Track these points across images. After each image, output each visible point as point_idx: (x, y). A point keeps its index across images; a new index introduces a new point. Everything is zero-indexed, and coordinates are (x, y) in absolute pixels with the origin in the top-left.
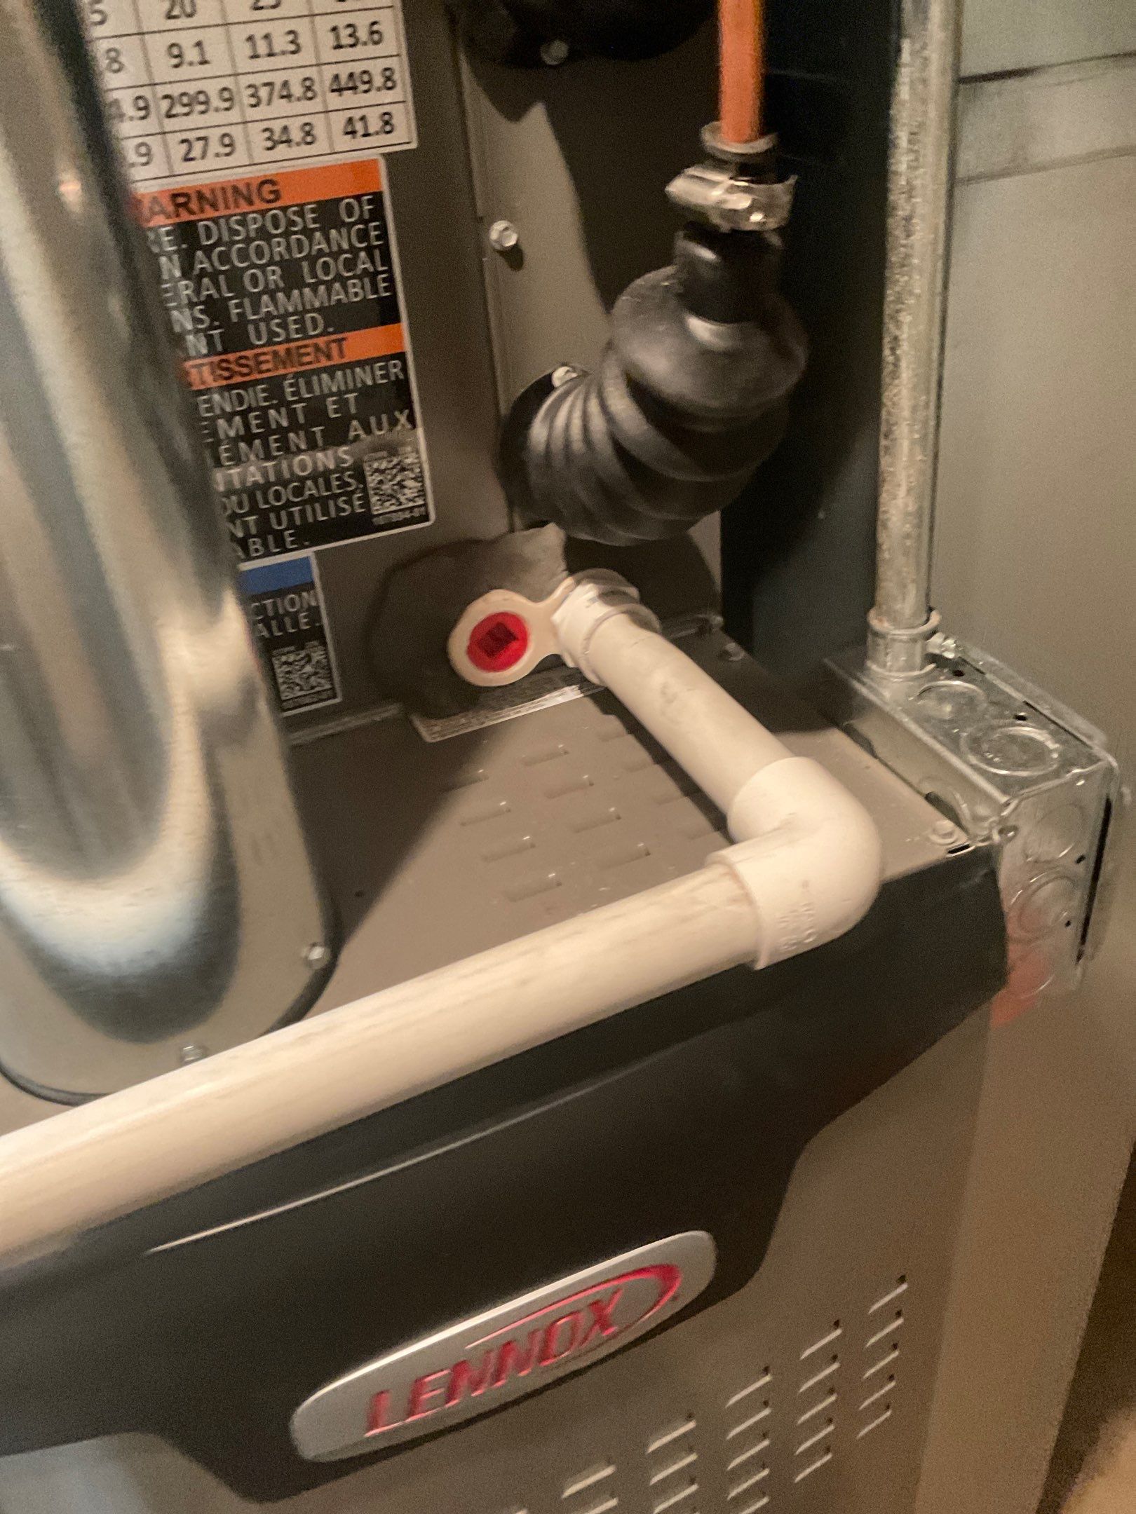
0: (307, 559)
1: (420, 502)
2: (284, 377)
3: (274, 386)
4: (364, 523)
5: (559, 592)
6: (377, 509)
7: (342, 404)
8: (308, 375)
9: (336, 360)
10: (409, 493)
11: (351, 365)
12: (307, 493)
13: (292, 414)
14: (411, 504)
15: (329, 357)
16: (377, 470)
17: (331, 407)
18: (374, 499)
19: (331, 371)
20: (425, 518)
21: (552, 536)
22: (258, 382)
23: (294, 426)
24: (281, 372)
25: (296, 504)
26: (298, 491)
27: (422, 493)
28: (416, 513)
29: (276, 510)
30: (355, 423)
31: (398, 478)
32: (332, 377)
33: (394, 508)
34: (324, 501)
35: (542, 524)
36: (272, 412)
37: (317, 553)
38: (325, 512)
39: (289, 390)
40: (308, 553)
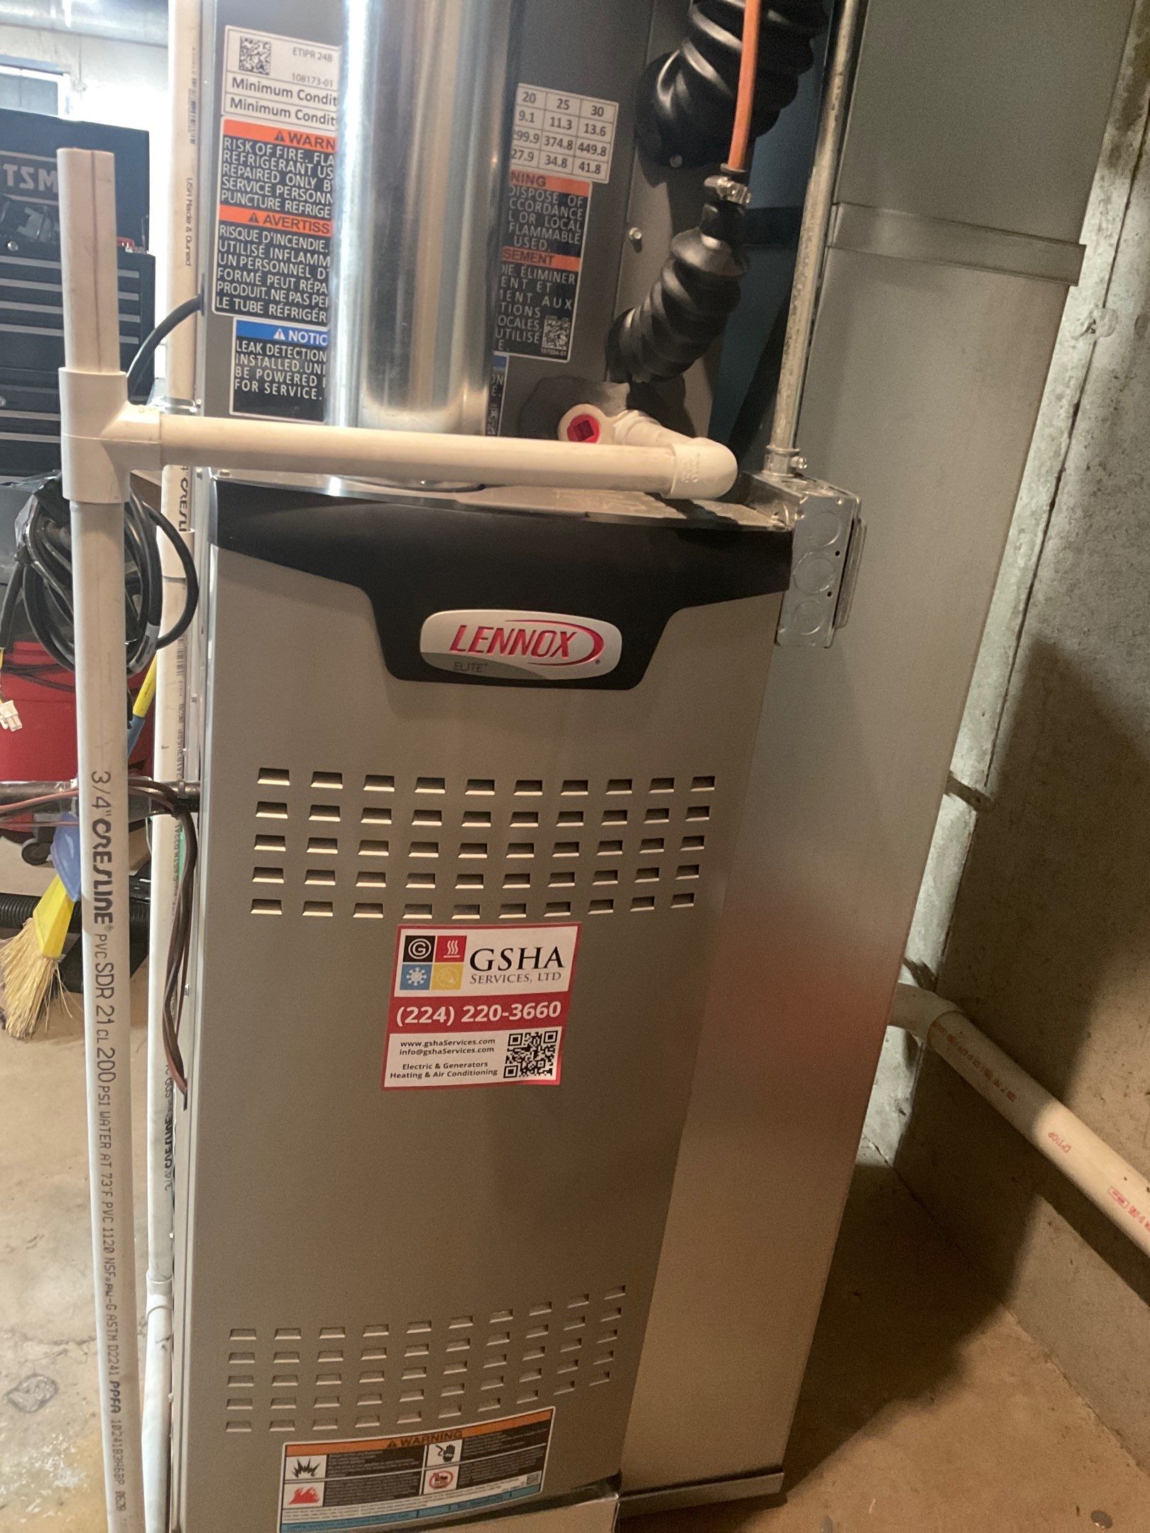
0: (505, 358)
1: (565, 348)
2: (522, 265)
3: (518, 268)
4: (536, 350)
5: (620, 415)
6: (544, 344)
7: (544, 287)
8: (533, 267)
9: (547, 265)
10: (561, 343)
11: (554, 270)
12: (516, 324)
13: (520, 284)
14: (560, 348)
15: (544, 261)
16: (550, 325)
17: (539, 286)
18: (544, 339)
19: (544, 269)
20: (565, 358)
21: (625, 388)
22: (512, 263)
23: (520, 289)
24: (522, 262)
25: (509, 328)
26: (512, 322)
27: (567, 344)
28: (562, 354)
29: (499, 327)
30: (547, 298)
31: (558, 333)
32: (543, 272)
33: (552, 347)
34: (522, 331)
35: (621, 382)
36: (512, 279)
37: (511, 357)
38: (521, 337)
39: (523, 271)
40: (506, 355)
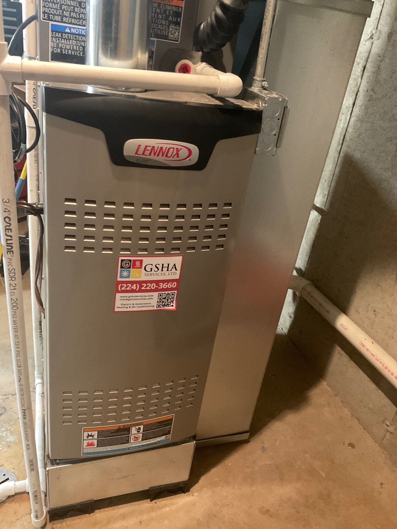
0: (154, 41)
1: (177, 37)
2: (161, 3)
3: (159, 4)
4: (166, 37)
5: (198, 64)
6: (170, 36)
7: (169, 12)
8: (165, 4)
9: (171, 4)
10: (176, 35)
11: (173, 6)
12: (159, 27)
13: (161, 11)
14: (176, 37)
16: (172, 28)
17: (167, 12)
18: (170, 33)
20: (177, 41)
21: (200, 53)
22: (157, 3)
25: (156, 28)
26: (157, 26)
27: (178, 36)
28: (177, 39)
29: (152, 28)
30: (171, 17)
31: (175, 31)
32: (169, 6)
33: (173, 37)
34: (161, 30)
35: (199, 51)
36: (157, 9)
37: (157, 40)
38: (161, 32)
39: (161, 6)
40: (155, 39)
